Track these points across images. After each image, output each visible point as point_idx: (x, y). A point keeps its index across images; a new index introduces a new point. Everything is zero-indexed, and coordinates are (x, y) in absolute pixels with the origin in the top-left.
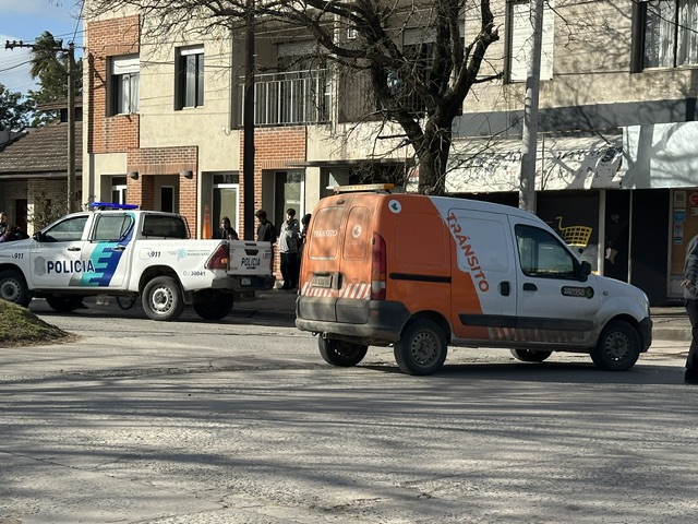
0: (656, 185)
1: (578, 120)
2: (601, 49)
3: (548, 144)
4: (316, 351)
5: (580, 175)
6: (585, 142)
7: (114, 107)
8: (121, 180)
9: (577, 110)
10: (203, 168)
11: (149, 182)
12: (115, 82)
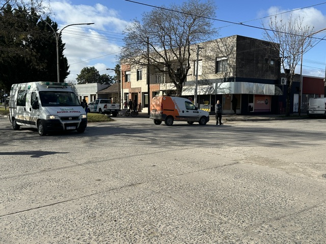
0: (218, 93)
1: (206, 82)
2: (210, 69)
3: (201, 86)
4: (153, 122)
5: (206, 92)
6: (207, 86)
7: (126, 80)
8: (128, 94)
9: (206, 80)
10: (142, 91)
11: (133, 94)
12: (126, 76)
